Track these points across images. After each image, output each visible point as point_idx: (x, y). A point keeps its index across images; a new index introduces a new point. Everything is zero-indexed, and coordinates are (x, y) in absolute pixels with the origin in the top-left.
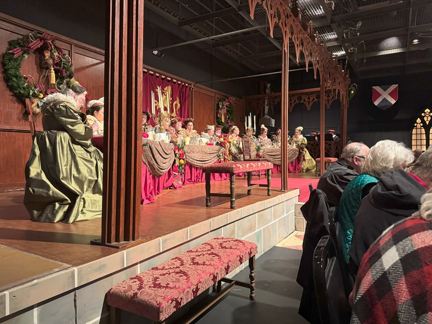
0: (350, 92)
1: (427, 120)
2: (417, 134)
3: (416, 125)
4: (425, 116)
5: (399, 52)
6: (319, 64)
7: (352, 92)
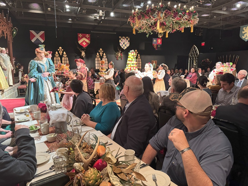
0: (12, 33)
2: (56, 60)
3: (55, 55)
4: (60, 51)
5: (42, 13)
7: (15, 33)
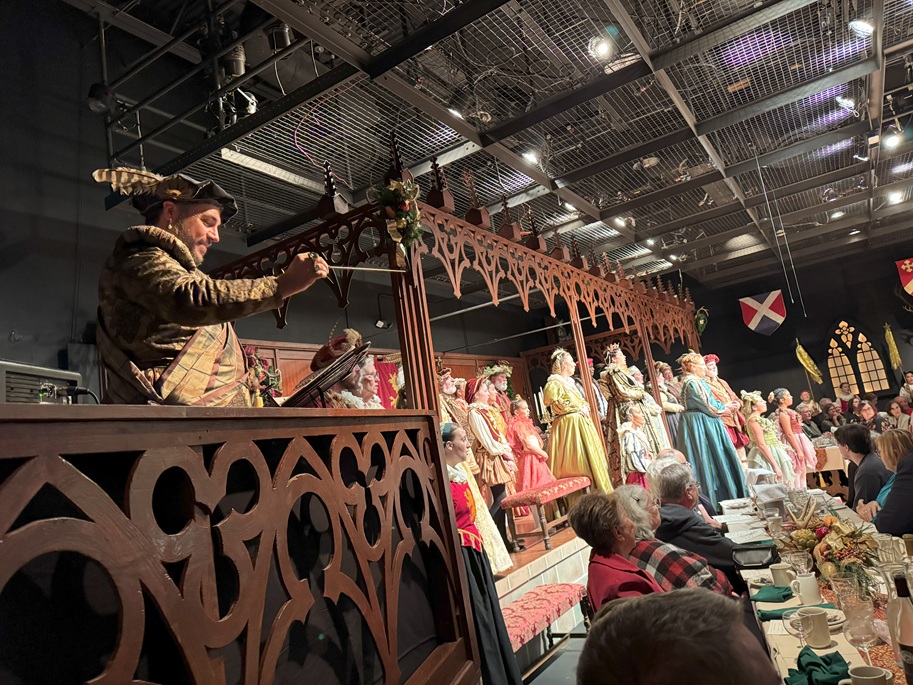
0: (697, 321)
1: (848, 340)
2: (836, 367)
3: (830, 351)
4: (842, 334)
5: (763, 249)
6: (631, 308)
7: (702, 322)
